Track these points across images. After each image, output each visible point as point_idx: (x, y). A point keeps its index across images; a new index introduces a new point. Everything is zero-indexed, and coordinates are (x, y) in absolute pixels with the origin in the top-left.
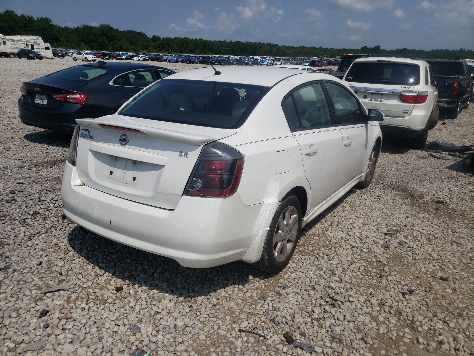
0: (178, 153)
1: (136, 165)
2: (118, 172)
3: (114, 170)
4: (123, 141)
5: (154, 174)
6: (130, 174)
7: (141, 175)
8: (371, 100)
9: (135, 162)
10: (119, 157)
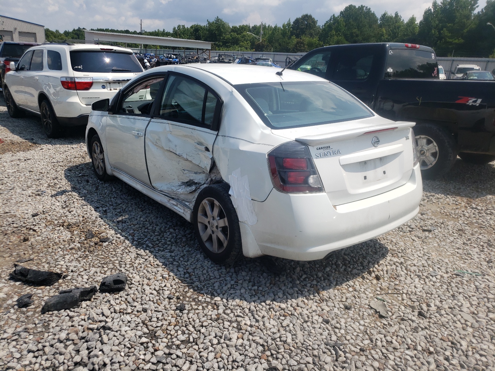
0: (405, 138)
1: (382, 160)
2: (370, 174)
3: (367, 174)
4: (376, 143)
5: (396, 161)
6: (380, 170)
7: (388, 167)
8: (111, 90)
9: (381, 159)
10: (368, 161)
